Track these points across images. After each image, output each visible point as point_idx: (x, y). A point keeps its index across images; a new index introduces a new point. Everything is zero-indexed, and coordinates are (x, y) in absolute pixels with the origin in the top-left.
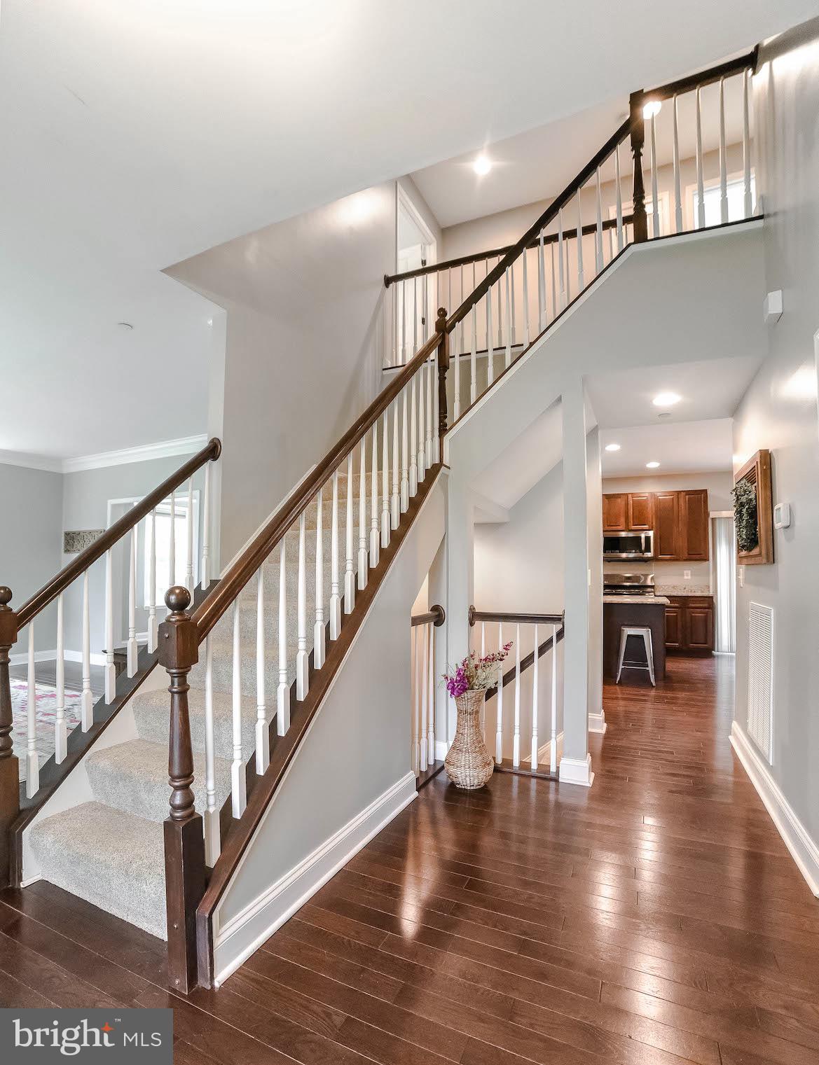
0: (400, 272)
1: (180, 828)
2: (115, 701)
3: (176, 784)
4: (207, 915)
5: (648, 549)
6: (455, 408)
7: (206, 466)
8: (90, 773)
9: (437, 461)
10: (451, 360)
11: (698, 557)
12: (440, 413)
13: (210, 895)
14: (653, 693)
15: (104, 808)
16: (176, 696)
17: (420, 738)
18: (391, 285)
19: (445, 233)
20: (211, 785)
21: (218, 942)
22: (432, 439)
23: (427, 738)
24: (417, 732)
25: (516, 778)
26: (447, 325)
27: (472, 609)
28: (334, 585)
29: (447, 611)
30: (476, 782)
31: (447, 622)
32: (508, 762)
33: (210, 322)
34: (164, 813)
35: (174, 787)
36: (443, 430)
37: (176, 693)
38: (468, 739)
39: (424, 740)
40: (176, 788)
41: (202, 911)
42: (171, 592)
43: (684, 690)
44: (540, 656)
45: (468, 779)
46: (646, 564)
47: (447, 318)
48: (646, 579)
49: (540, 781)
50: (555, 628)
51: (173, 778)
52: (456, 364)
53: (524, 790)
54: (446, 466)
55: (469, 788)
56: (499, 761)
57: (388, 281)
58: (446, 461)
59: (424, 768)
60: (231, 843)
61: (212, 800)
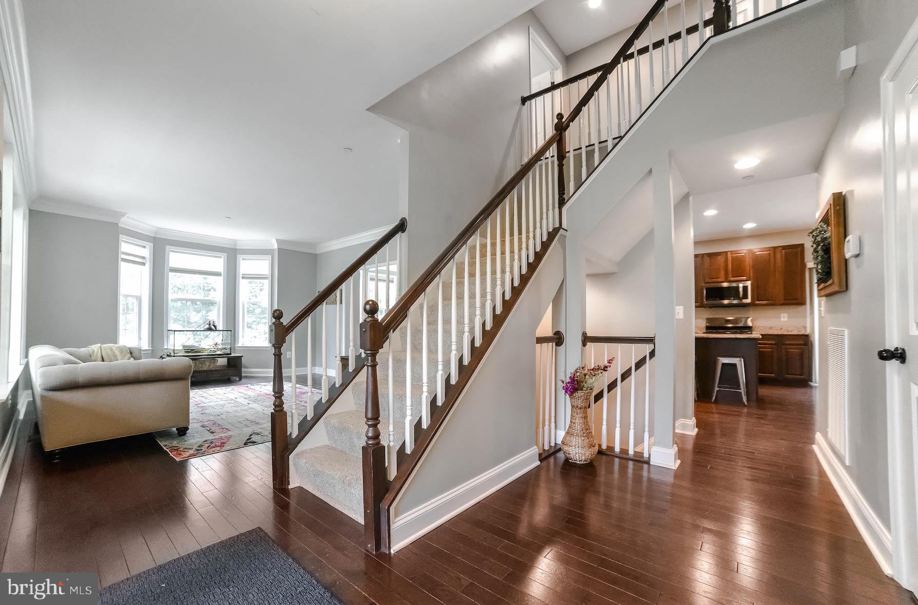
0: (533, 92)
1: (371, 451)
2: (342, 385)
3: (370, 423)
4: (387, 508)
5: (745, 296)
6: (571, 186)
7: (398, 236)
8: (326, 426)
9: (557, 225)
10: (567, 155)
11: (795, 301)
12: (559, 191)
13: (389, 497)
14: (745, 410)
15: (334, 449)
16: (370, 368)
17: (544, 425)
18: (526, 103)
19: (568, 59)
20: (391, 428)
21: (393, 527)
22: (553, 210)
23: (550, 426)
24: (541, 421)
25: (617, 460)
26: (564, 125)
27: (584, 334)
28: (478, 309)
29: (566, 335)
30: (583, 458)
31: (566, 344)
32: (610, 448)
33: (399, 141)
34: (363, 442)
35: (368, 425)
36: (562, 202)
37: (370, 366)
38: (578, 426)
39: (547, 427)
40: (370, 426)
41: (384, 505)
42: (367, 303)
43: (773, 409)
44: (636, 370)
45: (577, 455)
46: (745, 308)
47: (563, 120)
48: (746, 322)
49: (636, 463)
50: (648, 348)
51: (368, 419)
52: (571, 155)
53: (623, 468)
54: (564, 229)
55: (578, 462)
56: (604, 447)
57: (524, 100)
58: (564, 225)
59: (546, 448)
60: (404, 467)
61: (392, 438)
